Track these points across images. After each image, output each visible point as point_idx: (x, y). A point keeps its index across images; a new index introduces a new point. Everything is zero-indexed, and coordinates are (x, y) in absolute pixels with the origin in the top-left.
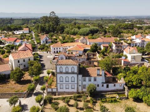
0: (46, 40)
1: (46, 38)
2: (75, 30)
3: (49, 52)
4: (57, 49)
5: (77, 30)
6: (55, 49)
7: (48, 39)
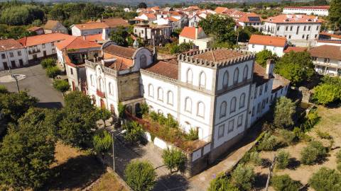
4: (11, 55)
6: (3, 56)
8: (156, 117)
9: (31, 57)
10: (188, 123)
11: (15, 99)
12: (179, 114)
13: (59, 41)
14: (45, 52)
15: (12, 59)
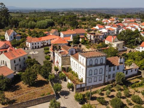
0: (14, 35)
1: (14, 33)
2: (31, 23)
3: (26, 49)
4: (35, 44)
5: (33, 23)
6: (33, 44)
7: (16, 34)
8: (73, 72)
9: (42, 45)
10: (80, 76)
11: (31, 61)
12: (78, 72)
13: (53, 39)
14: (47, 43)
15: (36, 45)
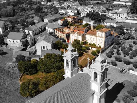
0: (5, 26)
4: (35, 31)
8: (90, 44)
10: (98, 44)
12: (96, 43)
